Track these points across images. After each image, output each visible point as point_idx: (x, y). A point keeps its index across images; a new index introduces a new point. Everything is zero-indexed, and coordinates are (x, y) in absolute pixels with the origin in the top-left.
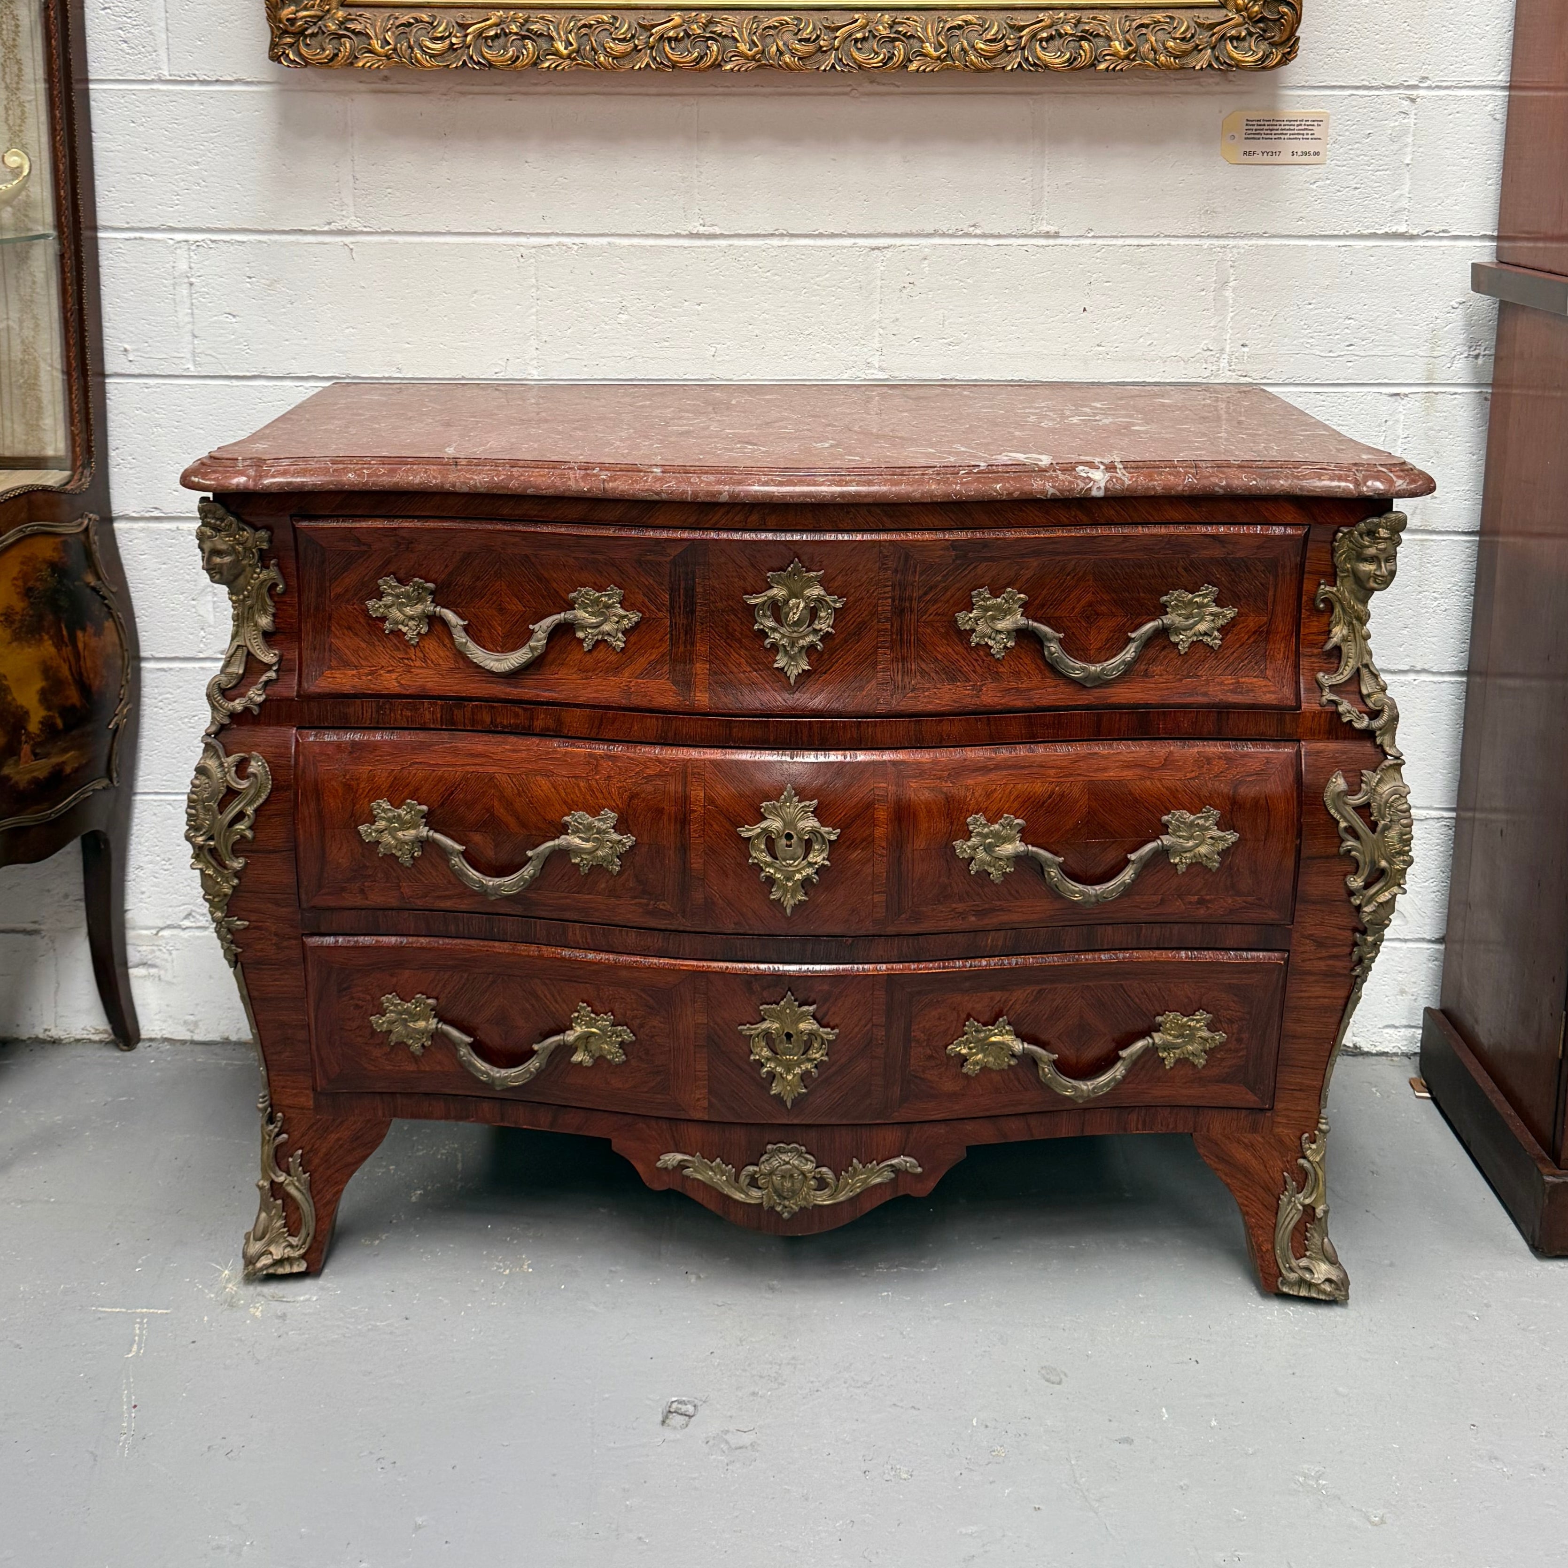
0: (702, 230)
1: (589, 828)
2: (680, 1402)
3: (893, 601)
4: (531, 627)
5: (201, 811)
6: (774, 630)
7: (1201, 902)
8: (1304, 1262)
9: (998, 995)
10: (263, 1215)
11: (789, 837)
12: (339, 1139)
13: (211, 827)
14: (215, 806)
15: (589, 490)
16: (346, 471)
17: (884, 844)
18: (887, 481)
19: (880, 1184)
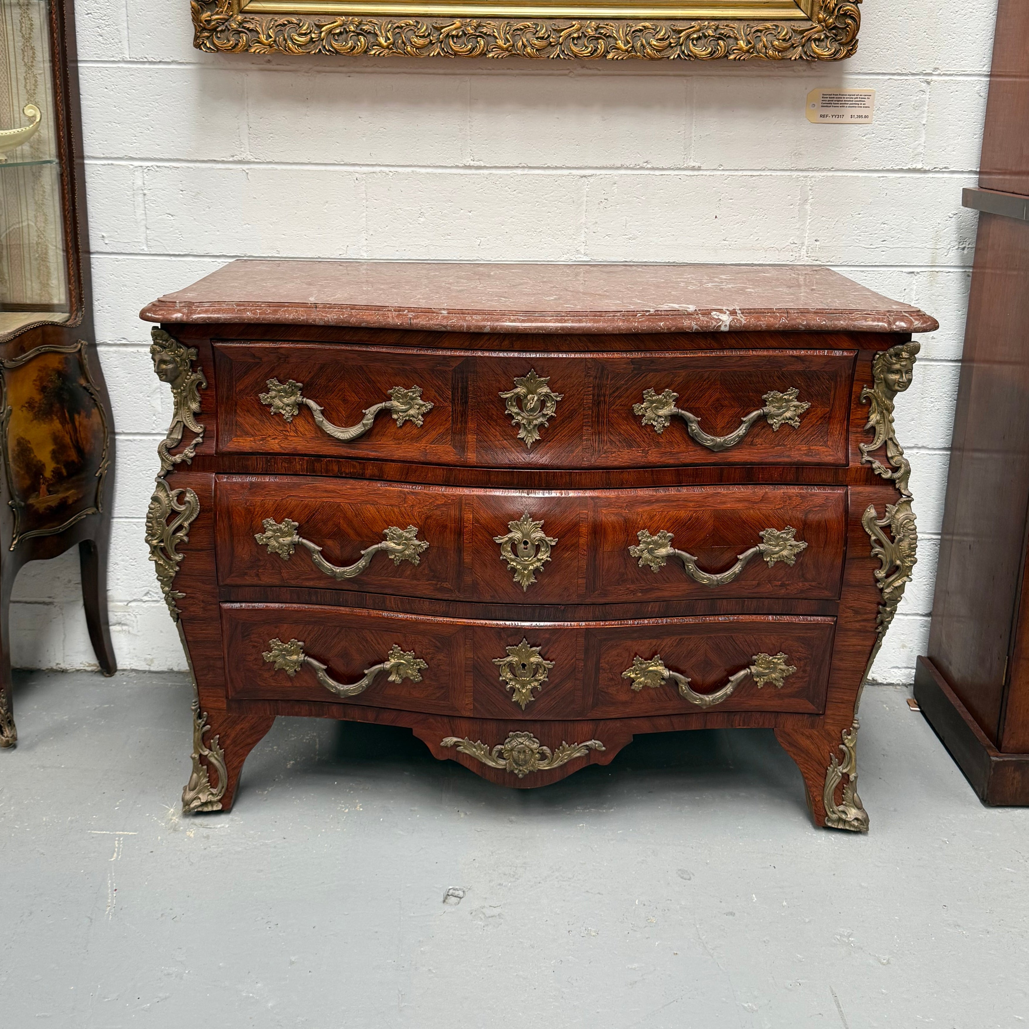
0: (472, 163)
1: (400, 536)
2: (454, 889)
3: (594, 396)
4: (364, 411)
5: (155, 525)
6: (518, 414)
7: (783, 585)
8: (841, 808)
9: (654, 642)
10: (195, 775)
11: (526, 543)
12: (242, 729)
13: (162, 534)
14: (164, 521)
15: (401, 325)
16: (245, 310)
17: (585, 548)
18: (591, 320)
19: (579, 757)
